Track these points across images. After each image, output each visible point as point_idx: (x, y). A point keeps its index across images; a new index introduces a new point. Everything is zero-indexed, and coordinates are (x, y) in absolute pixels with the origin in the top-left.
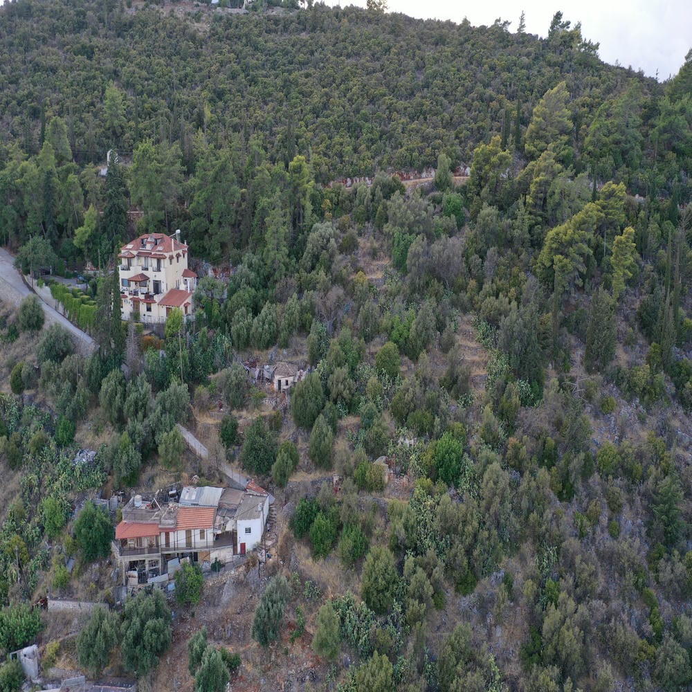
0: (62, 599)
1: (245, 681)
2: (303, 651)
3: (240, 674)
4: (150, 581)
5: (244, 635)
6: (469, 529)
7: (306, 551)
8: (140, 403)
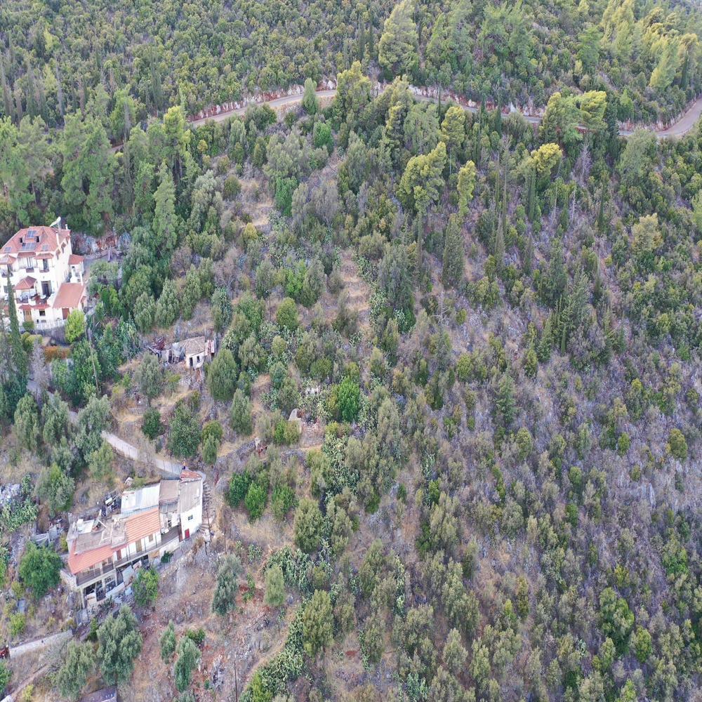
0: (24, 642)
1: (211, 648)
2: (255, 606)
3: (206, 645)
4: (108, 595)
5: (203, 610)
6: (373, 462)
7: (243, 517)
8: (60, 425)
